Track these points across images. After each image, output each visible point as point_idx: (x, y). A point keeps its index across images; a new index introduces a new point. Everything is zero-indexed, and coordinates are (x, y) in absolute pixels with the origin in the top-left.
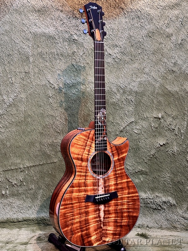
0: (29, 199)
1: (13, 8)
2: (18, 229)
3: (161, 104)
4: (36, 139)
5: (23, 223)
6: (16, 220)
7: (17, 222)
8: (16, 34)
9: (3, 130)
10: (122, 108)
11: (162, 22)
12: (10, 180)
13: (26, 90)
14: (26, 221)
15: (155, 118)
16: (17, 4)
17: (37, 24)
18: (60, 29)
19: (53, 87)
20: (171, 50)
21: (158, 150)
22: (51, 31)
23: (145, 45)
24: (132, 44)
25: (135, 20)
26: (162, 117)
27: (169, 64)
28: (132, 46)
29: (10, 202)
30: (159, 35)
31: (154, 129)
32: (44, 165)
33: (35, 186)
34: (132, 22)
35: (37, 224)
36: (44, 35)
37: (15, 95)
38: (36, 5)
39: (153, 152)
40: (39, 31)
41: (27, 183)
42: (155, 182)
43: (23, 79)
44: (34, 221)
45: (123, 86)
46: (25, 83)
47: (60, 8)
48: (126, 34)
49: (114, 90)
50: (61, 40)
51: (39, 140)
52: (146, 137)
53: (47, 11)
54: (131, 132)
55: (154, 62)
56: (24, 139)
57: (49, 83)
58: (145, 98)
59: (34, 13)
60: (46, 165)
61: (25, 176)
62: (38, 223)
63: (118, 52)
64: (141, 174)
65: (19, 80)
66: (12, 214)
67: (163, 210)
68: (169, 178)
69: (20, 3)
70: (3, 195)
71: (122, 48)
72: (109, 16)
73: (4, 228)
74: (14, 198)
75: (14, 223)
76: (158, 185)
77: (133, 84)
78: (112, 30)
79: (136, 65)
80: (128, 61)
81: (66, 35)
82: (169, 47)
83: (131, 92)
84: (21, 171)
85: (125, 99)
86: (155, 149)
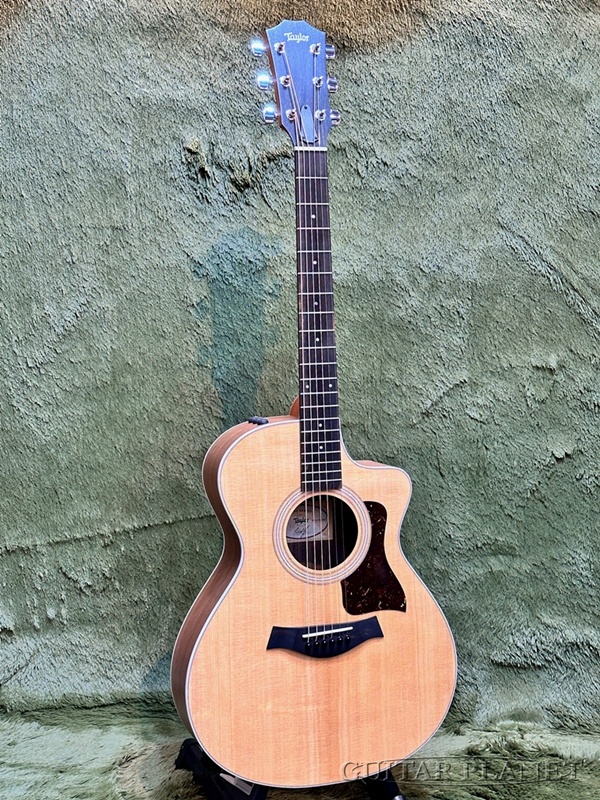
0: (131, 635)
1: (70, 23)
2: (99, 731)
3: (555, 322)
4: (152, 441)
5: (115, 711)
6: (90, 703)
7: (95, 707)
8: (83, 107)
9: (45, 415)
10: (428, 337)
11: (553, 56)
12: (71, 575)
13: (117, 286)
14: (122, 703)
15: (537, 368)
16: (85, 8)
17: (149, 74)
18: (223, 86)
19: (202, 271)
20: (586, 144)
21: (548, 474)
22: (192, 92)
23: (499, 130)
24: (457, 129)
25: (466, 53)
26: (561, 367)
27: (579, 191)
28: (457, 134)
29: (72, 644)
30: (545, 98)
31: (535, 406)
32: (179, 524)
33: (150, 593)
34: (454, 57)
35: (158, 715)
36: (172, 106)
37: (83, 300)
38: (143, 12)
39: (530, 482)
40: (156, 94)
41: (124, 581)
42: (542, 580)
43: (105, 249)
44: (147, 704)
45: (431, 266)
46: (112, 261)
47: (222, 19)
48: (436, 97)
49: (401, 277)
50: (227, 123)
51: (161, 444)
52: (508, 432)
53: (180, 30)
54: (458, 417)
55: (532, 186)
56: (113, 443)
57: (187, 260)
58: (503, 305)
59: (137, 38)
60: (186, 526)
61: (119, 561)
62: (160, 711)
63: (411, 155)
64: (495, 554)
65: (92, 254)
66: (79, 681)
67: (569, 671)
68: (587, 565)
69: (91, 7)
70: (50, 620)
71: (424, 143)
72: (378, 39)
73: (55, 727)
74: (85, 630)
75: (84, 711)
76: (551, 588)
77: (461, 261)
78: (389, 86)
79: (472, 197)
80: (445, 186)
81: (242, 105)
82: (578, 135)
83: (455, 286)
84: (106, 546)
85: (438, 308)
86: (537, 473)
